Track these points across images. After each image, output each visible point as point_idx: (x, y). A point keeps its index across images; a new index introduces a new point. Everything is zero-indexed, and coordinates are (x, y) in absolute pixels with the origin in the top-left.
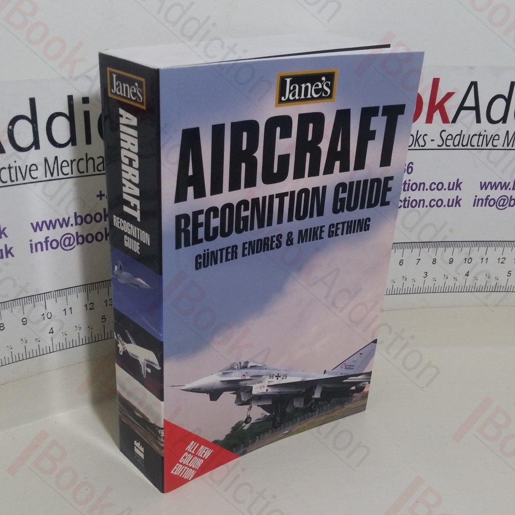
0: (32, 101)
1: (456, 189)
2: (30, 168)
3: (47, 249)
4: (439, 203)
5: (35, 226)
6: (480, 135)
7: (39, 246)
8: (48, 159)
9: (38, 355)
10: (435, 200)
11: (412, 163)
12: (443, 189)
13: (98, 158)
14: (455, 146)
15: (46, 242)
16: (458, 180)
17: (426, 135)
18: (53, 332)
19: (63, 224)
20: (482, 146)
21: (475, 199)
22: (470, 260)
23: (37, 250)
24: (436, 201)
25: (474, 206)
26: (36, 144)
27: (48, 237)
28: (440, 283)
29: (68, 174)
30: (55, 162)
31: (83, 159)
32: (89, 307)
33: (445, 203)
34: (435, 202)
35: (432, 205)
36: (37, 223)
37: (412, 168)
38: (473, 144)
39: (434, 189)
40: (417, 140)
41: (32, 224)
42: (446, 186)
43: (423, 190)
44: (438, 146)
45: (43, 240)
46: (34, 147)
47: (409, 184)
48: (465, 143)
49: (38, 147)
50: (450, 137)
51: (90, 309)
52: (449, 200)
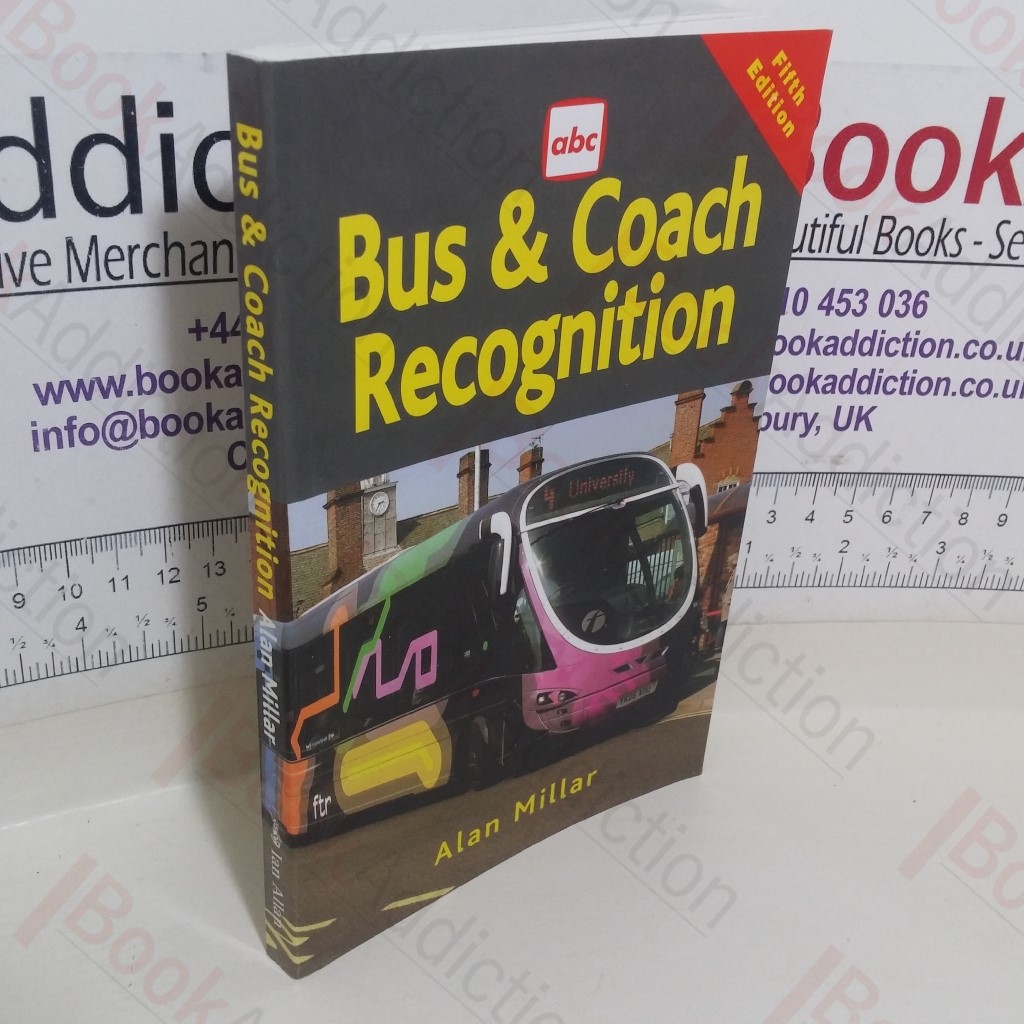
0: (38, 105)
2: (32, 260)
3: (72, 444)
4: (982, 388)
5: (43, 392)
7: (53, 436)
8: (74, 241)
9: (51, 674)
10: (973, 381)
11: (926, 294)
12: (995, 357)
13: (193, 244)
15: (70, 427)
17: (964, 230)
18: (84, 628)
19: (109, 390)
23: (47, 446)
24: (977, 382)
26: (46, 204)
27: (74, 418)
29: (121, 277)
30: (90, 249)
31: (157, 246)
32: (168, 576)
33: (998, 388)
34: (975, 386)
35: (967, 391)
36: (49, 386)
37: (925, 304)
39: (974, 355)
40: (941, 241)
41: (36, 387)
43: (949, 356)
44: (991, 256)
45: (62, 424)
46: (41, 212)
47: (916, 340)
49: (50, 212)
51: (171, 582)
52: (1007, 382)
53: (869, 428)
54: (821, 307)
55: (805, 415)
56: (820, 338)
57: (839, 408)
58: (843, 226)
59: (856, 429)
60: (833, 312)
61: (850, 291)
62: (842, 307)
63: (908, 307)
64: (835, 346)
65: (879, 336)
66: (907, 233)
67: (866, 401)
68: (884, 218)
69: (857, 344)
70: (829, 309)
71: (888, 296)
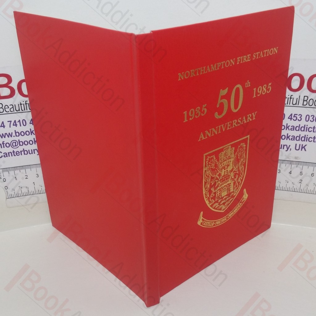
53: (305, 150)
54: (289, 118)
55: (287, 145)
56: (289, 126)
57: (296, 144)
58: (293, 98)
59: (302, 150)
60: (292, 120)
61: (297, 115)
62: (295, 118)
63: (314, 120)
64: (293, 128)
65: (306, 126)
66: (311, 101)
67: (304, 143)
68: (304, 96)
69: (299, 128)
70: (291, 119)
71: (308, 117)
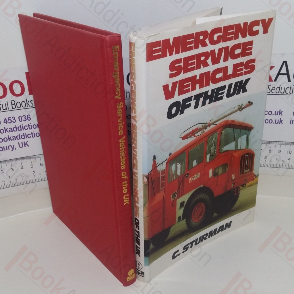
1: (279, 115)
6: (291, 88)
14: (277, 93)
16: (280, 110)
20: (292, 93)
21: (291, 121)
22: (290, 152)
25: (290, 124)
28: (274, 162)
38: (287, 92)
42: (273, 113)
48: (282, 92)
50: (274, 88)
